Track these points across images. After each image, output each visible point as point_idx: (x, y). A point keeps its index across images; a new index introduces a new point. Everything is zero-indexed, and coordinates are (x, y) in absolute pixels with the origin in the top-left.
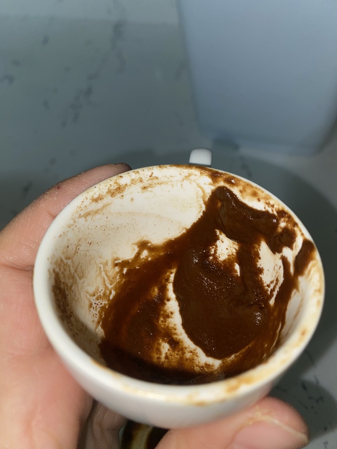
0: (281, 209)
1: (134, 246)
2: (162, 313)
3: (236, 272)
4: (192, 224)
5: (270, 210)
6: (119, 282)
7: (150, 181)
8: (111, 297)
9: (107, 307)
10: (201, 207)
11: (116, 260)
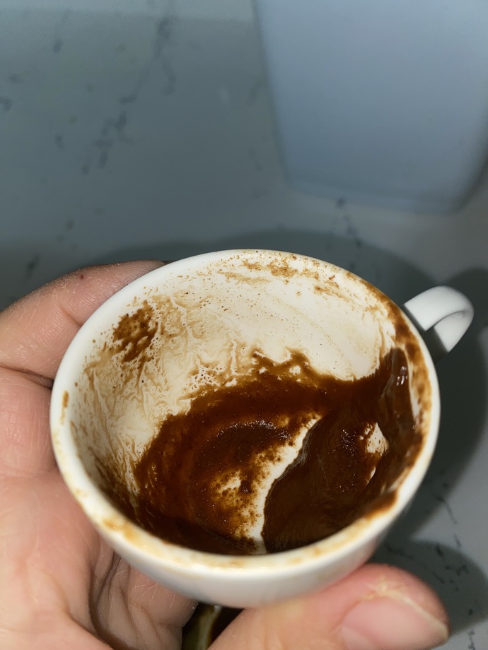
1: (287, 351)
2: (271, 449)
3: (369, 477)
4: (362, 376)
5: (417, 423)
6: (248, 376)
7: (327, 285)
8: (228, 385)
9: (215, 390)
10: (375, 362)
11: (257, 350)
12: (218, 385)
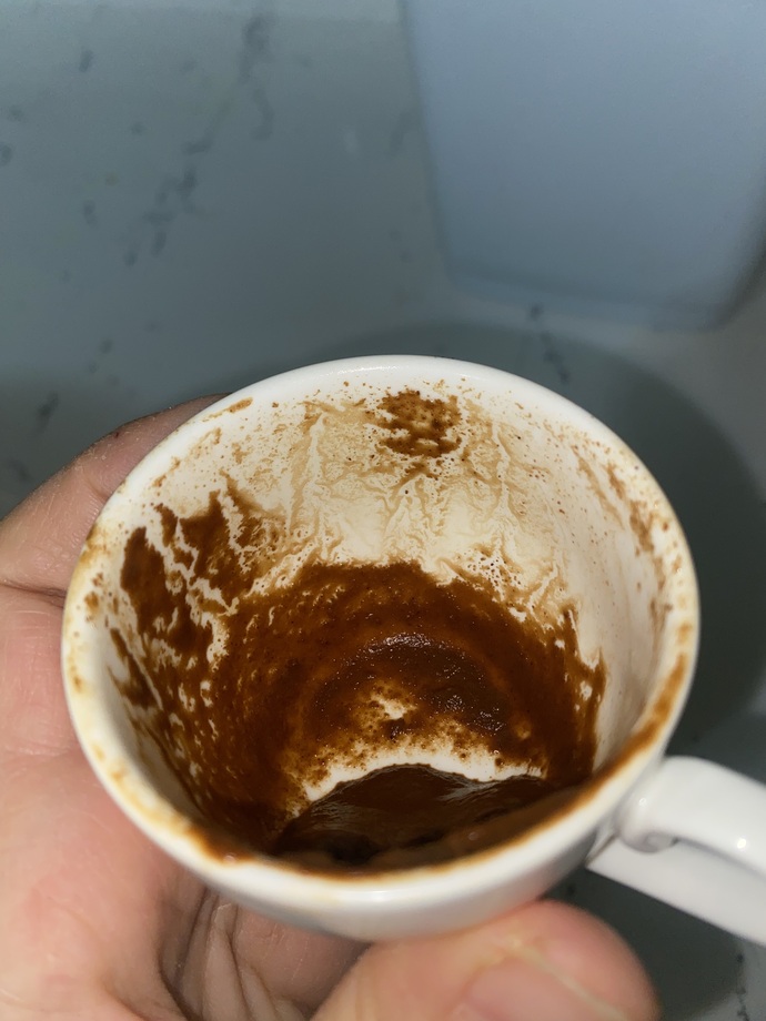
1: (598, 656)
8: (513, 612)
11: (574, 611)
12: (503, 598)
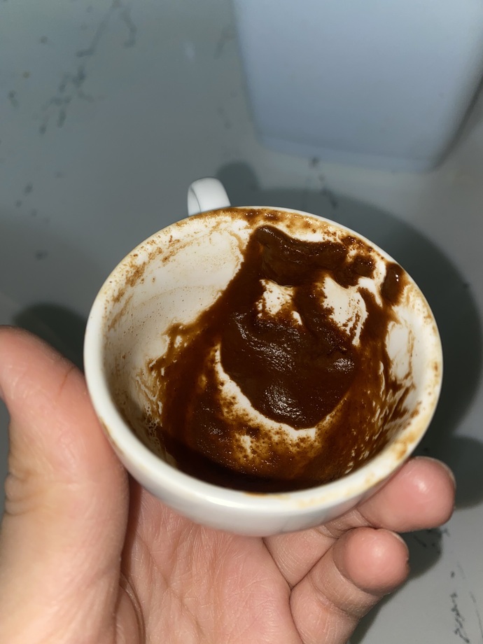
0: (345, 235)
2: (222, 402)
3: (296, 321)
4: (228, 283)
5: (331, 239)
6: (161, 388)
7: (171, 248)
9: (162, 425)
10: (238, 259)
11: (149, 363)
12: (158, 419)
